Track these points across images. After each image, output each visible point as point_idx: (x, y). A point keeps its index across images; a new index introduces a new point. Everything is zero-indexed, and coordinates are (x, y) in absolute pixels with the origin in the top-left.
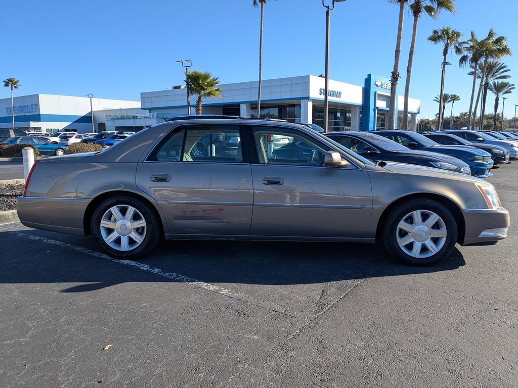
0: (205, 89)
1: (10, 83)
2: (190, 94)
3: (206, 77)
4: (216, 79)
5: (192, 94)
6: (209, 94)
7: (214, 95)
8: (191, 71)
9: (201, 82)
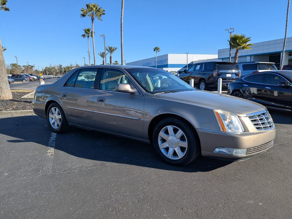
0: (240, 45)
1: (156, 49)
2: (232, 49)
3: (242, 37)
4: (249, 38)
5: (233, 48)
6: (243, 48)
7: (246, 48)
8: (233, 34)
9: (238, 41)
